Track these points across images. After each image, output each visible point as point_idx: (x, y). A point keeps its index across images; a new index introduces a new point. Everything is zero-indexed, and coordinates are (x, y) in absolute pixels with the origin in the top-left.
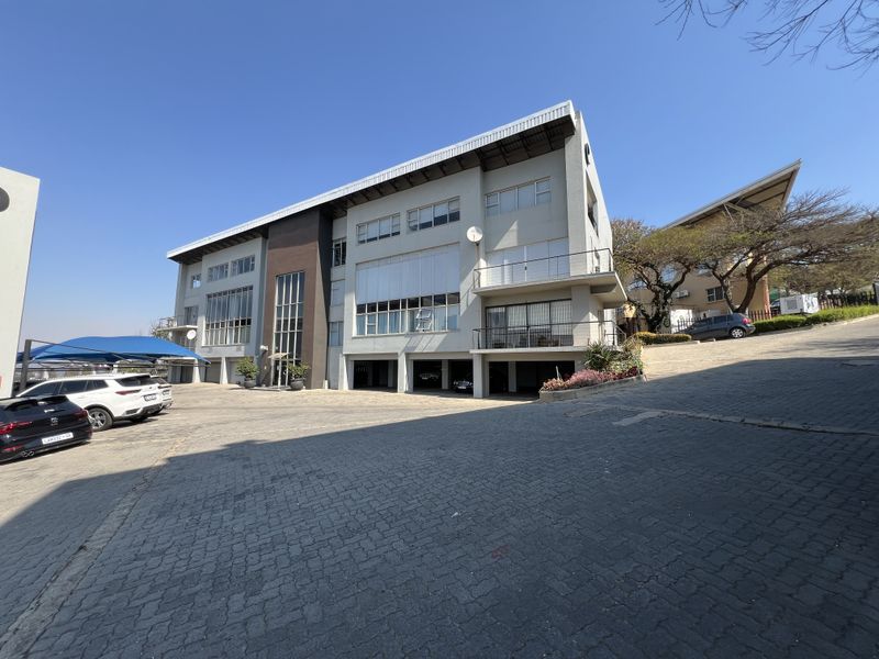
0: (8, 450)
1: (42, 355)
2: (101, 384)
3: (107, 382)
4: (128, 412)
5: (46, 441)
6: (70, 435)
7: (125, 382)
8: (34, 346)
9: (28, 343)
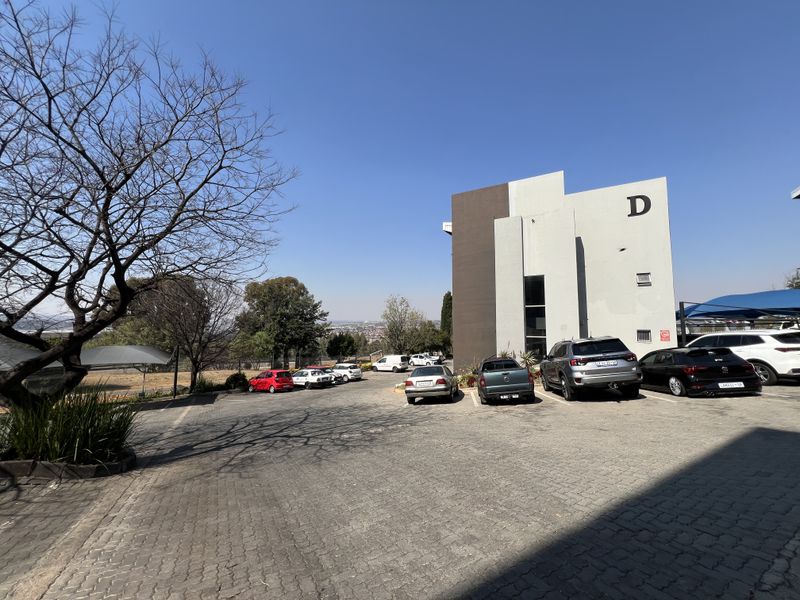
0: (694, 387)
1: (693, 313)
2: (757, 340)
3: (763, 338)
4: (794, 371)
5: (722, 385)
6: (740, 385)
7: (782, 338)
8: (686, 306)
9: (681, 304)
